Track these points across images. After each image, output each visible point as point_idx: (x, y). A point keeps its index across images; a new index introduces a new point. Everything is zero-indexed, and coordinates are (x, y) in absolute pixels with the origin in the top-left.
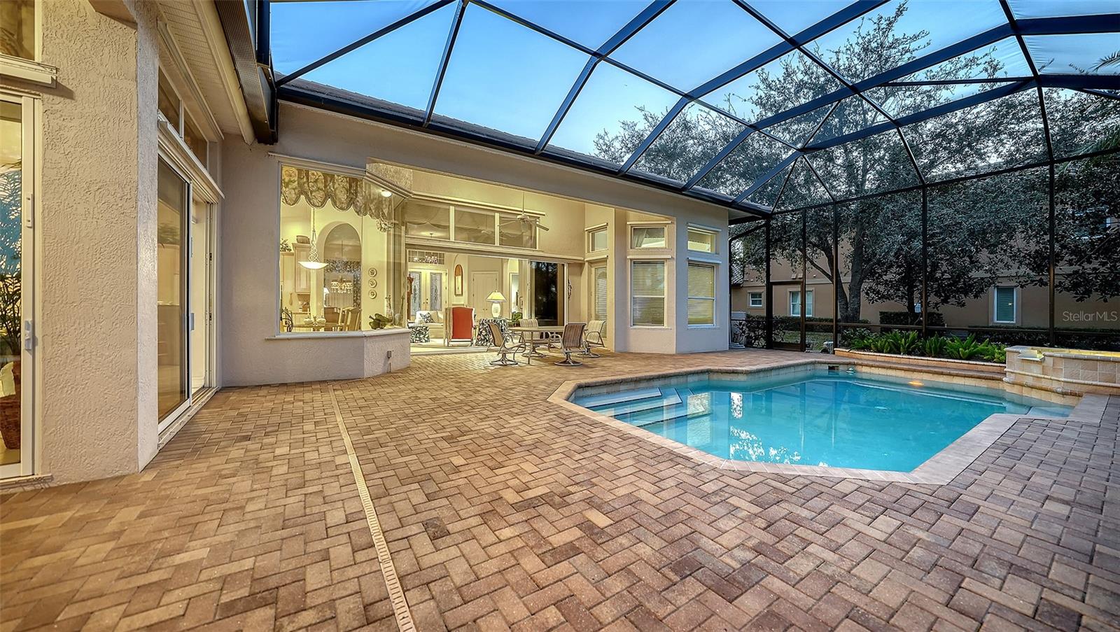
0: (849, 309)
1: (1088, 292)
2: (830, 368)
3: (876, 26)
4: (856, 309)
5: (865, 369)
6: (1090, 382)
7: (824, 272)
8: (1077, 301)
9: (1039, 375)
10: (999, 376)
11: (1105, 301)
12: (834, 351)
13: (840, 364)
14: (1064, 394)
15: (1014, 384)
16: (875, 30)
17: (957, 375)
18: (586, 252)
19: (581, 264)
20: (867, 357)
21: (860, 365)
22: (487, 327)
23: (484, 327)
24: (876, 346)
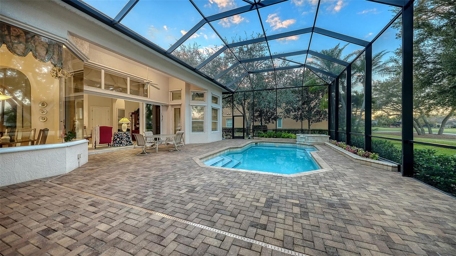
2: (256, 144)
5: (264, 143)
6: (315, 142)
7: (241, 112)
9: (304, 141)
10: (295, 142)
12: (254, 138)
13: (258, 142)
14: (309, 145)
15: (299, 144)
17: (286, 143)
18: (170, 101)
19: (167, 106)
20: (263, 139)
21: (263, 142)
22: (120, 136)
23: (119, 136)
24: (265, 136)
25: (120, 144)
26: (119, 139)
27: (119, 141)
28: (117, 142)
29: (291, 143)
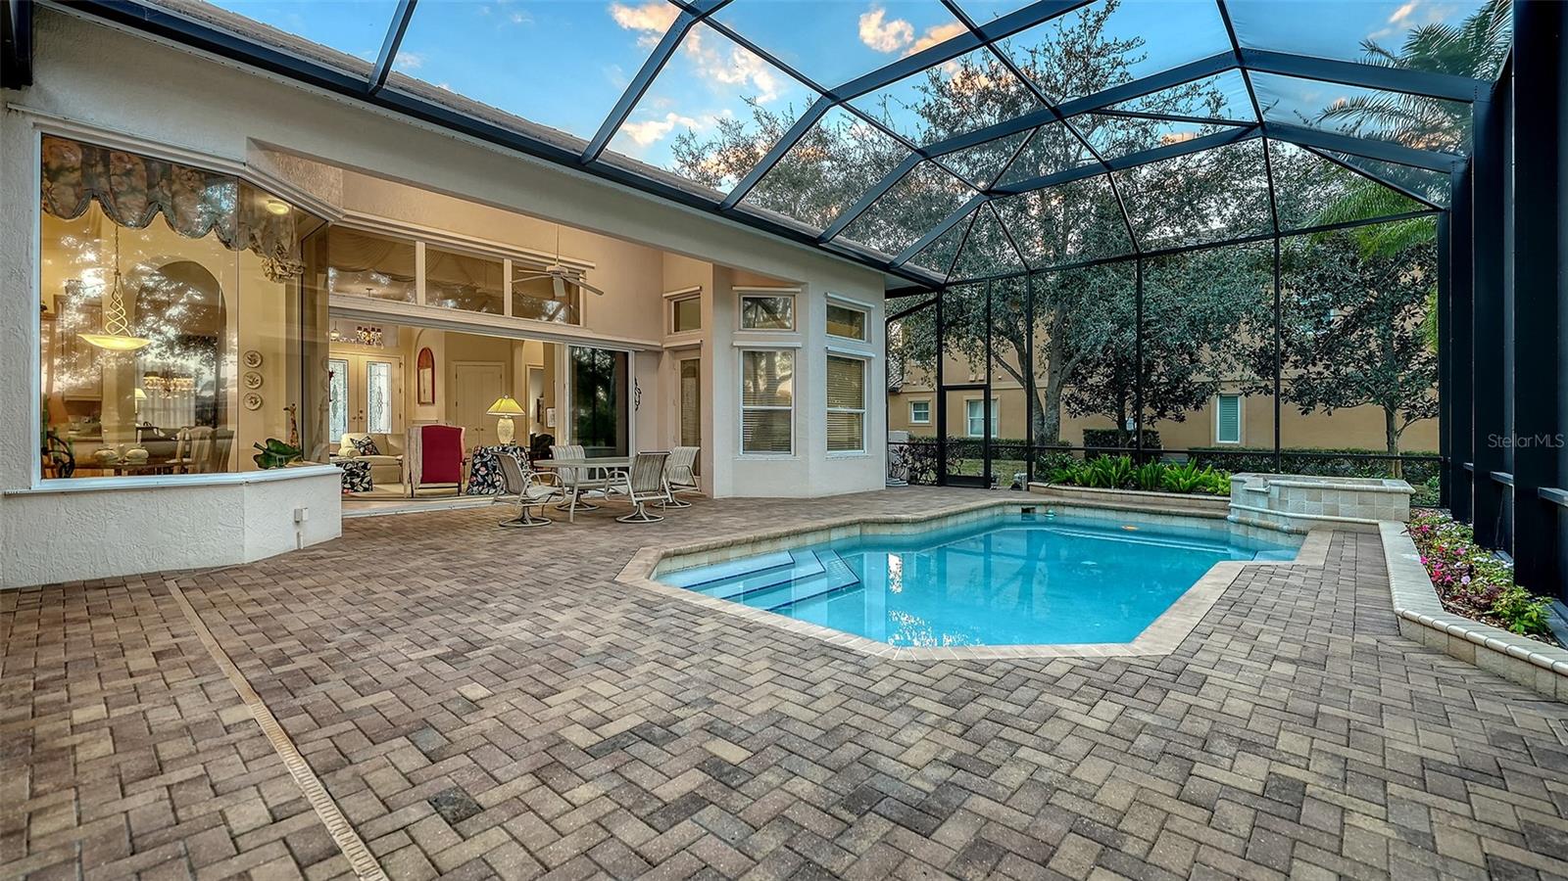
0: (1045, 426)
1: (1312, 403)
2: (1024, 511)
3: (1081, 22)
4: (1054, 425)
5: (1068, 511)
6: (1314, 516)
7: (1013, 372)
8: (1303, 414)
9: (1265, 510)
10: (1222, 514)
11: (1330, 414)
12: (1028, 486)
13: (1037, 504)
14: (1289, 533)
15: (1239, 523)
16: (1081, 26)
17: (1178, 515)
18: (666, 332)
19: (657, 353)
20: (1071, 494)
21: (1064, 505)
22: (490, 460)
23: (484, 460)
24: (1081, 478)
25: (489, 485)
26: (487, 469)
27: (487, 475)
28: (480, 480)
29: (1202, 517)
